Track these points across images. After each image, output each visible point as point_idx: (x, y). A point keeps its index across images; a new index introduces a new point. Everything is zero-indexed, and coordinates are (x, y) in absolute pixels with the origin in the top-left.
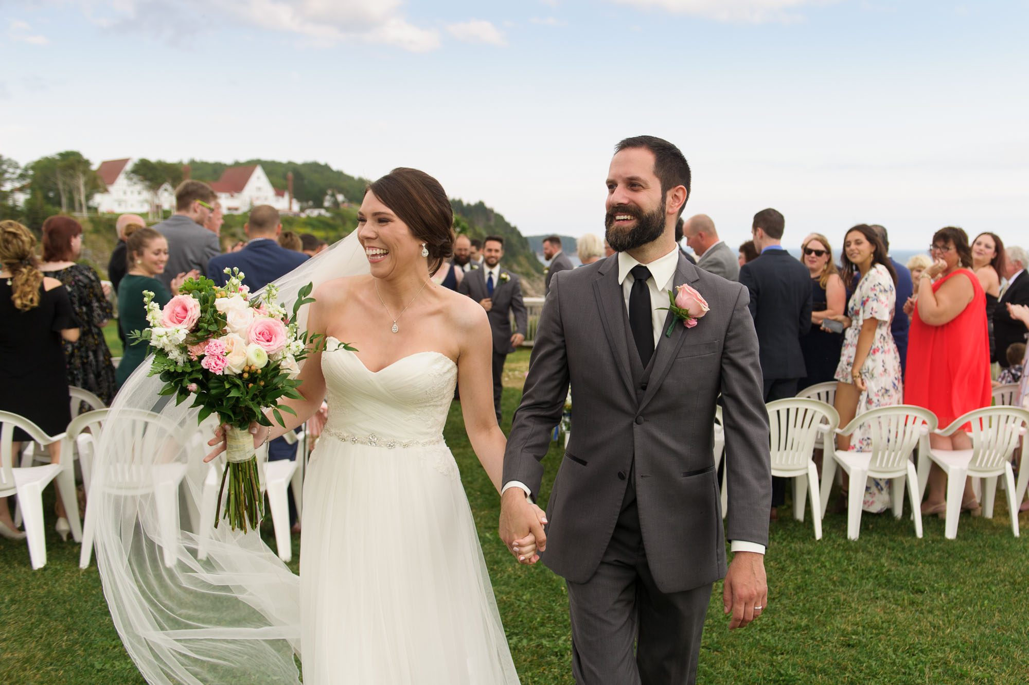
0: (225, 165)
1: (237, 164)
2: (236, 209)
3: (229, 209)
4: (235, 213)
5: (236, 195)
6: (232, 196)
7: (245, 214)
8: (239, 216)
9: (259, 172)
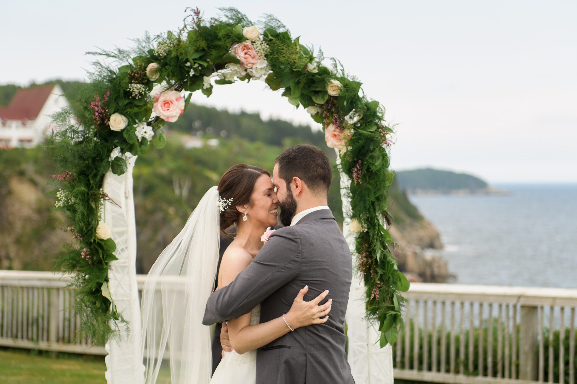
0: (20, 88)
1: (33, 86)
2: (30, 141)
3: (21, 141)
4: (27, 146)
5: (29, 122)
6: (24, 124)
7: (38, 148)
8: (32, 150)
9: (57, 91)
